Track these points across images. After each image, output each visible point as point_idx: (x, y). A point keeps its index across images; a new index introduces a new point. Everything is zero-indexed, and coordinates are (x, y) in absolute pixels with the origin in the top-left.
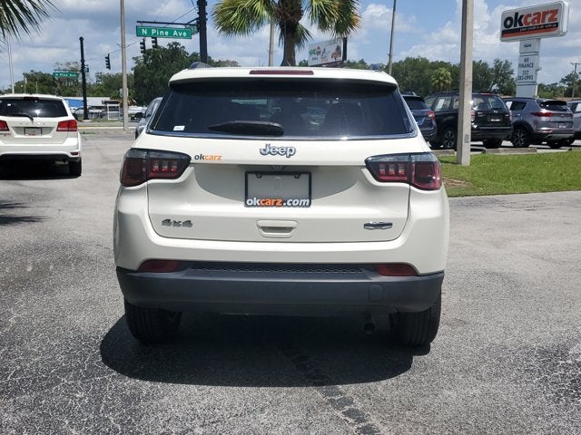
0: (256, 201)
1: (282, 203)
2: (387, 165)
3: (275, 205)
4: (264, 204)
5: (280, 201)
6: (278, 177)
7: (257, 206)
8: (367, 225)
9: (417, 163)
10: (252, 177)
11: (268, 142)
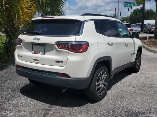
0: (34, 52)
1: (39, 53)
2: (63, 44)
3: (37, 54)
4: (35, 53)
5: (39, 52)
6: (39, 46)
7: (34, 53)
8: (56, 61)
9: (70, 44)
10: (34, 46)
11: (35, 36)
